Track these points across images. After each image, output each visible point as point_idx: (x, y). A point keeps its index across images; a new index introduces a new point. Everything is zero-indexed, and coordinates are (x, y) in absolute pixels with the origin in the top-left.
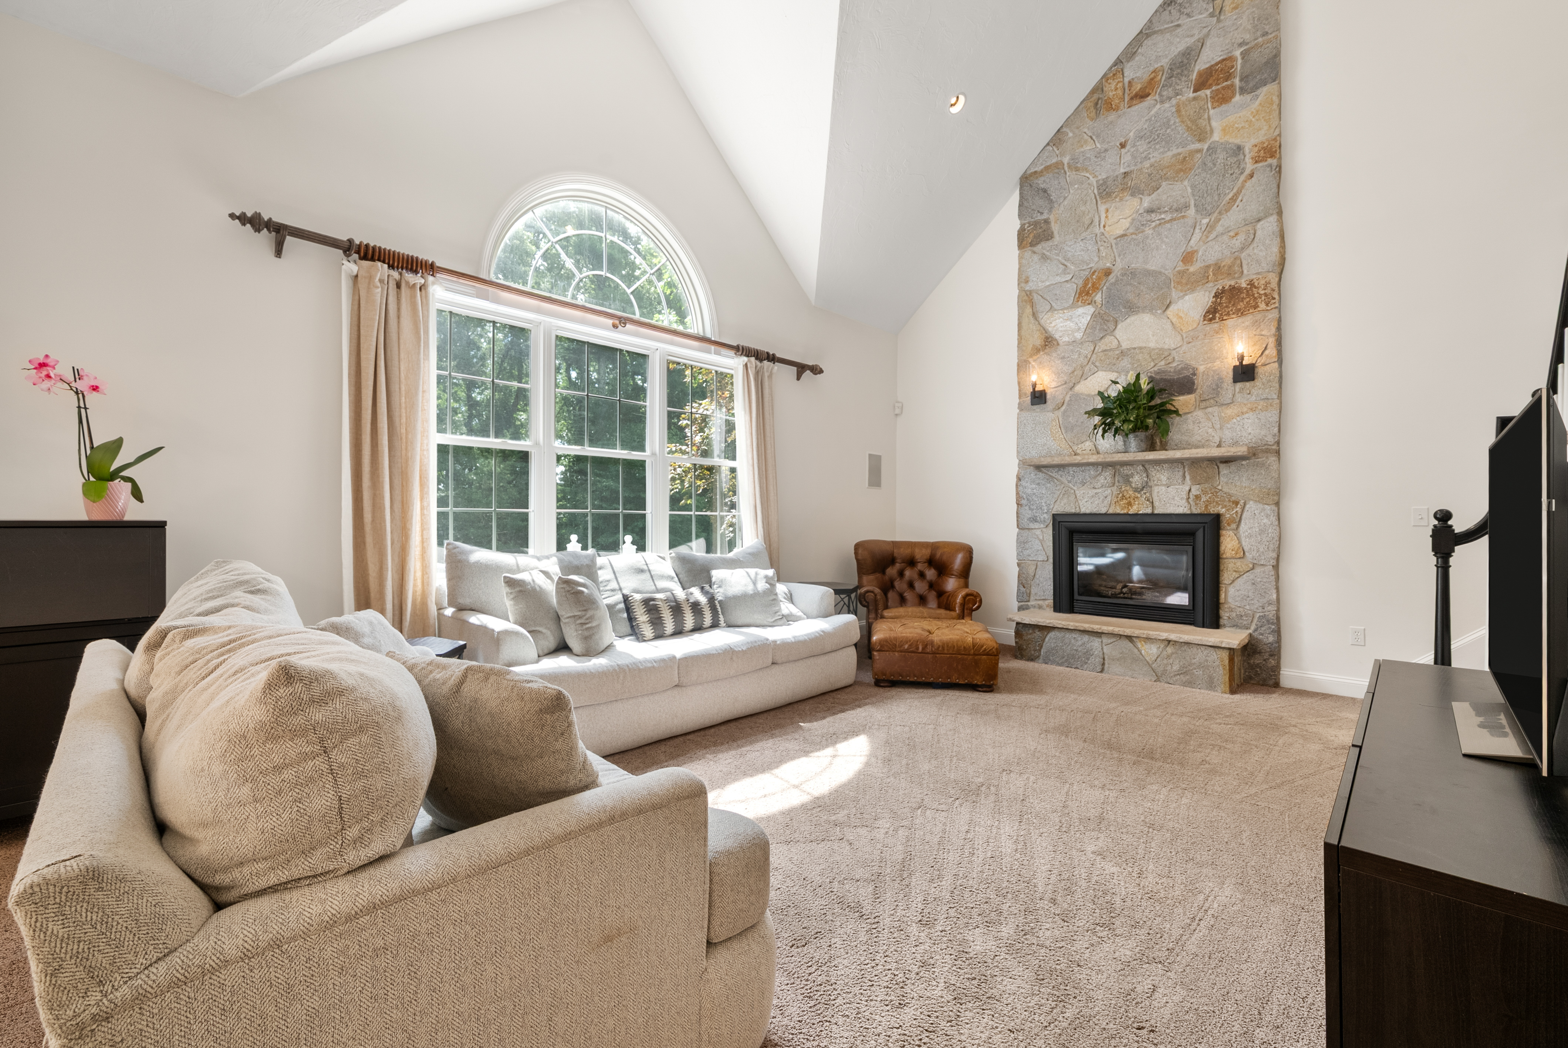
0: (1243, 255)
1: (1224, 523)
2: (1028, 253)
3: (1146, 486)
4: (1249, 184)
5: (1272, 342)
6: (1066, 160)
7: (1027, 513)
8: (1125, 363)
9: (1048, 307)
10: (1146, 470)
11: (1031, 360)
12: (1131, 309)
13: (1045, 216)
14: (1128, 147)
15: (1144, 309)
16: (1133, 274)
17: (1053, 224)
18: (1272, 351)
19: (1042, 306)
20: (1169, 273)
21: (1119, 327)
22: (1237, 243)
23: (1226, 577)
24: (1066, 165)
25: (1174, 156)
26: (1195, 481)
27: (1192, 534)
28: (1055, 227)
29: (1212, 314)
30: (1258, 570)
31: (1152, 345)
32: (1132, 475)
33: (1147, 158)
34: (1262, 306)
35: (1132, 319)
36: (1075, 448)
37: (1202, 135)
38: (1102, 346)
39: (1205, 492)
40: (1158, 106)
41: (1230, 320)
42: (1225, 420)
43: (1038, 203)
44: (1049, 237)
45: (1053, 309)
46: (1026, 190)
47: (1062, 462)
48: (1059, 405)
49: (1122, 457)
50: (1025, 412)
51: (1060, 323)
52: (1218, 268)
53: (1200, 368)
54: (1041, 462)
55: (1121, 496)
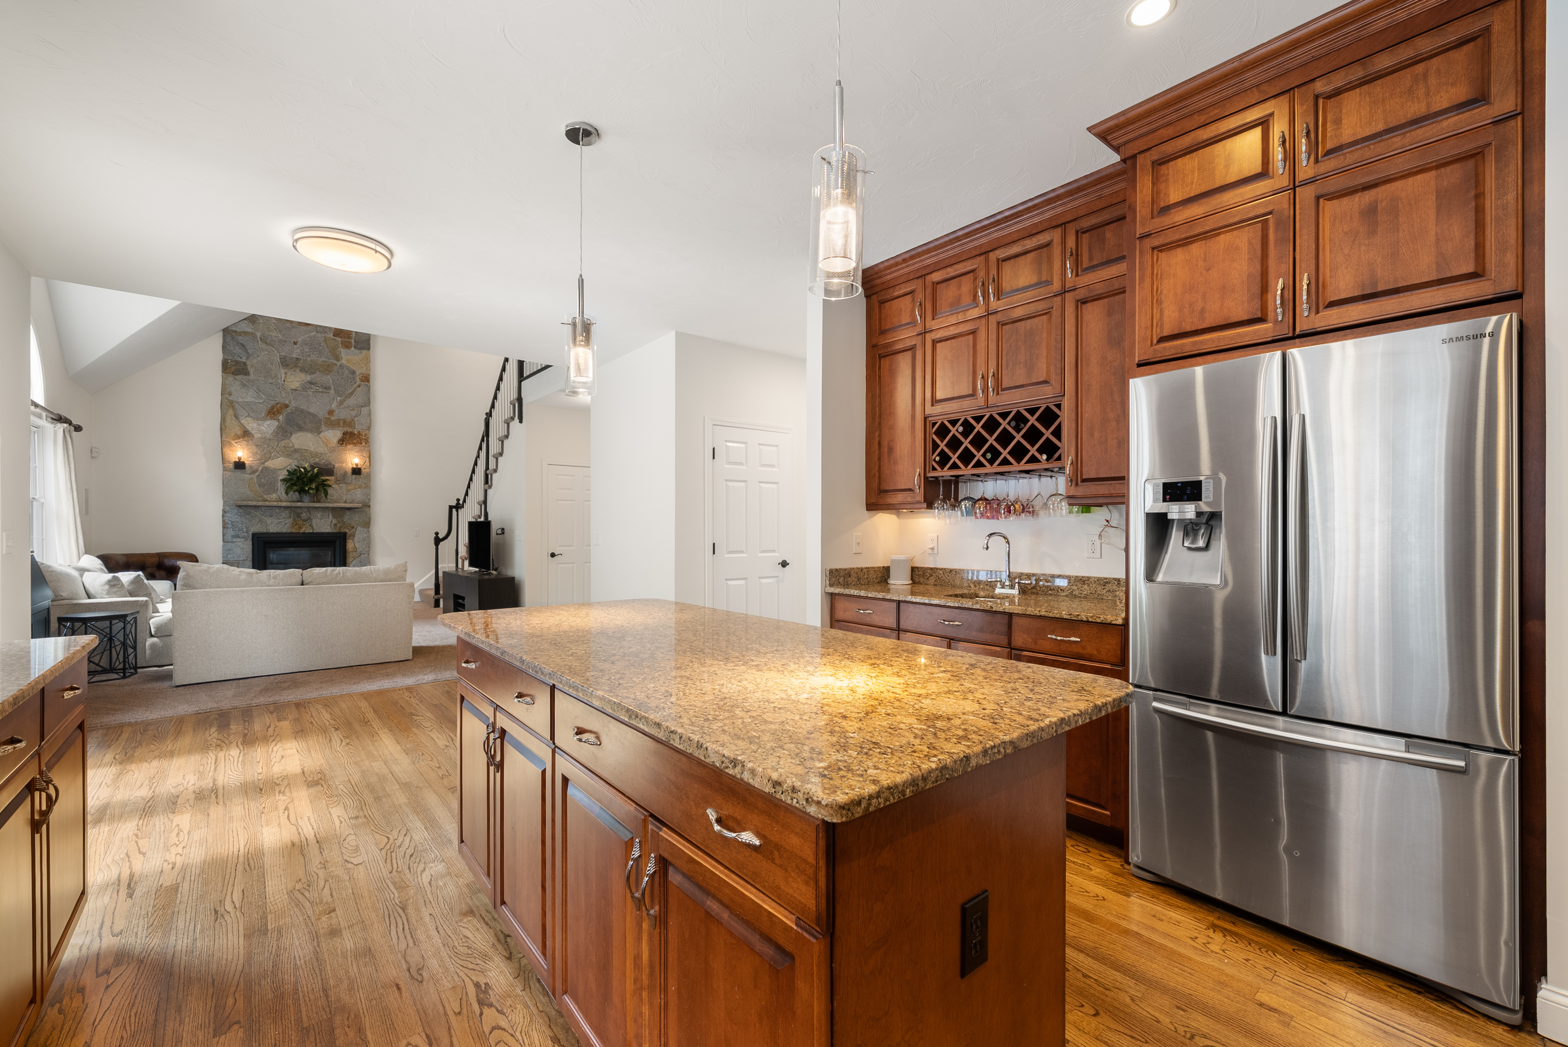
0: (356, 419)
1: (348, 537)
2: (231, 378)
3: (309, 519)
4: (358, 389)
5: (367, 460)
6: (258, 334)
7: (231, 532)
8: (297, 455)
9: (246, 414)
10: (309, 511)
11: (233, 442)
12: (300, 429)
13: (244, 360)
14: (298, 346)
15: (308, 431)
16: (302, 411)
17: (249, 367)
18: (367, 463)
19: (241, 412)
20: (321, 417)
21: (293, 436)
22: (354, 413)
23: (349, 560)
24: (258, 337)
25: (323, 361)
26: (334, 517)
27: (333, 542)
28: (251, 371)
29: (342, 441)
30: (362, 556)
31: (312, 449)
32: (302, 513)
33: (309, 356)
34: (364, 444)
35: (300, 434)
36: (265, 497)
37: (338, 358)
38: (283, 443)
39: (339, 522)
40: (314, 333)
41: (350, 447)
42: (349, 491)
43: (238, 350)
44: (247, 373)
45: (249, 416)
46: (229, 339)
47: (260, 504)
48: (254, 472)
49: (299, 504)
50: (228, 473)
51: (255, 425)
52: (345, 421)
53: (337, 465)
54: (240, 503)
55: (295, 523)
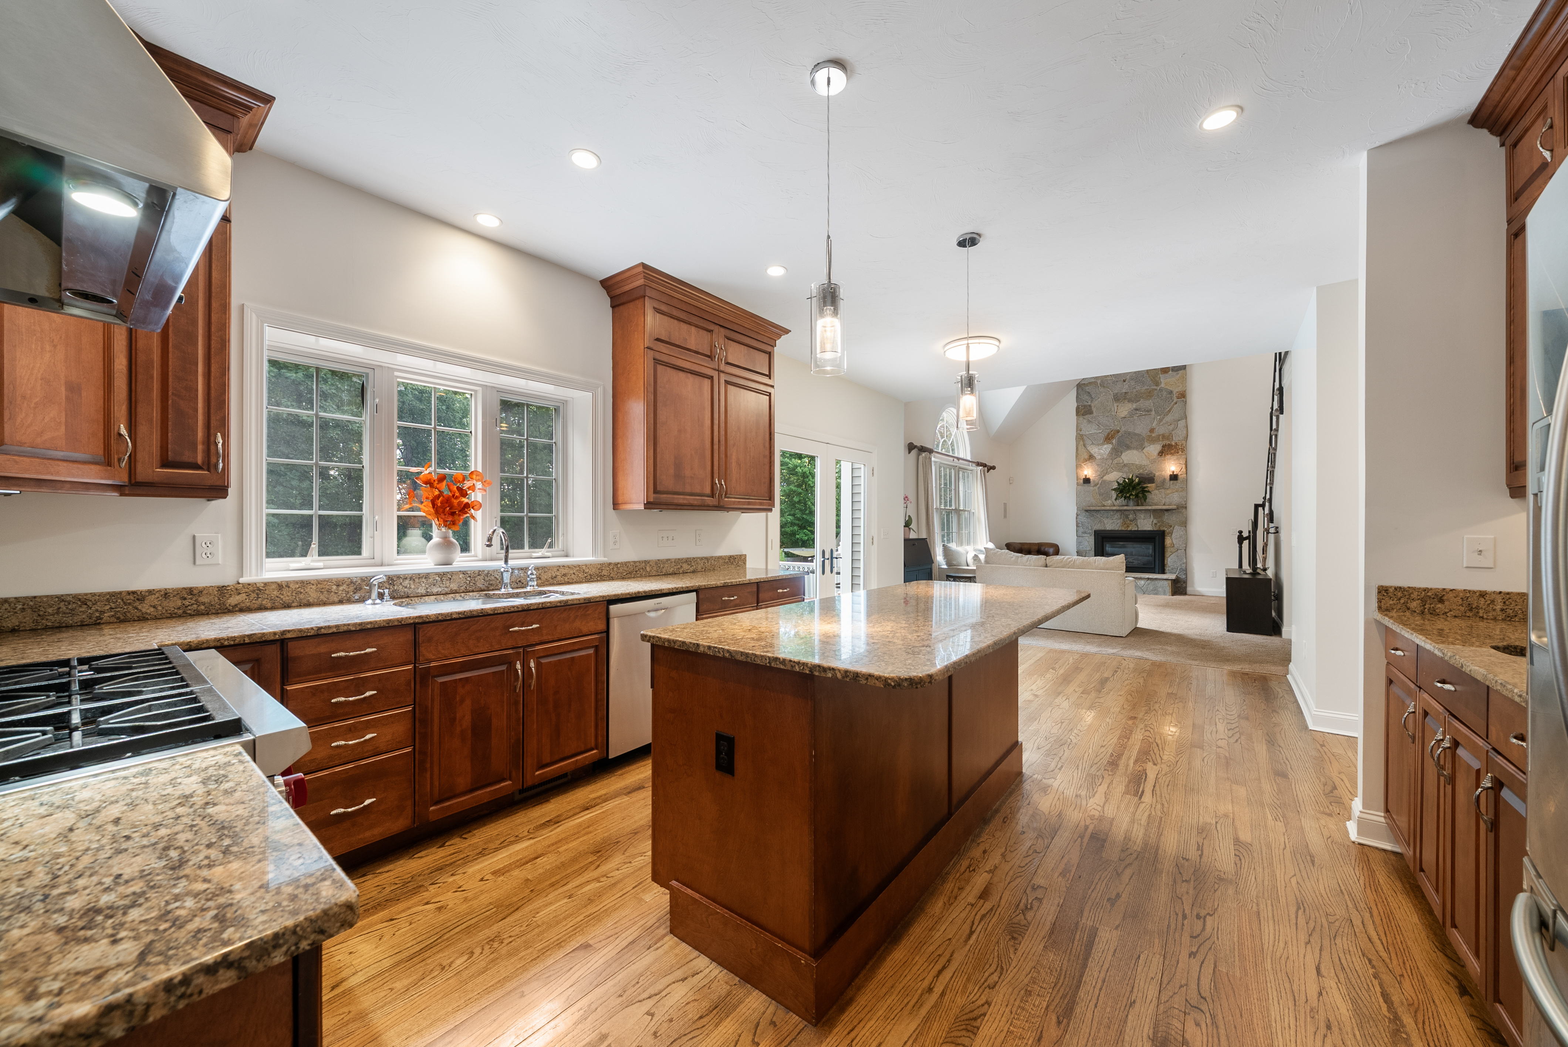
0: (1174, 433)
1: (1166, 534)
2: (1081, 419)
3: (1135, 519)
4: (1174, 406)
5: (1184, 466)
6: (1099, 382)
7: (1081, 530)
8: (1126, 469)
9: (1090, 443)
10: (1135, 513)
11: (1083, 464)
12: (1128, 448)
13: (1089, 404)
14: (1126, 382)
15: (1134, 448)
16: (1129, 434)
17: (1092, 408)
18: (1184, 470)
19: (1088, 442)
20: (1144, 435)
21: (1123, 454)
22: (1171, 428)
23: (1167, 554)
24: (1099, 384)
25: (1146, 389)
26: (1154, 518)
27: (1154, 538)
28: (1094, 410)
29: (1161, 453)
30: (1179, 552)
31: (1137, 463)
32: (1129, 515)
33: (1135, 388)
34: (1181, 452)
35: (1129, 452)
36: (1103, 503)
37: (1157, 384)
38: (1115, 461)
39: (1159, 522)
41: (1168, 457)
42: (1167, 495)
43: (1086, 397)
44: (1091, 413)
45: (1093, 444)
46: (1080, 390)
47: (1098, 508)
48: (1096, 485)
49: (1125, 508)
50: (1080, 487)
51: (1096, 450)
52: (1163, 436)
53: (1157, 474)
54: (1088, 508)
55: (1124, 523)
